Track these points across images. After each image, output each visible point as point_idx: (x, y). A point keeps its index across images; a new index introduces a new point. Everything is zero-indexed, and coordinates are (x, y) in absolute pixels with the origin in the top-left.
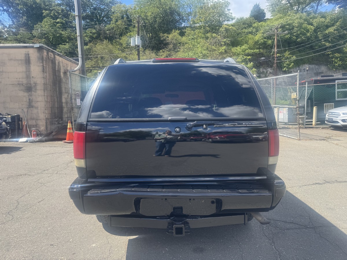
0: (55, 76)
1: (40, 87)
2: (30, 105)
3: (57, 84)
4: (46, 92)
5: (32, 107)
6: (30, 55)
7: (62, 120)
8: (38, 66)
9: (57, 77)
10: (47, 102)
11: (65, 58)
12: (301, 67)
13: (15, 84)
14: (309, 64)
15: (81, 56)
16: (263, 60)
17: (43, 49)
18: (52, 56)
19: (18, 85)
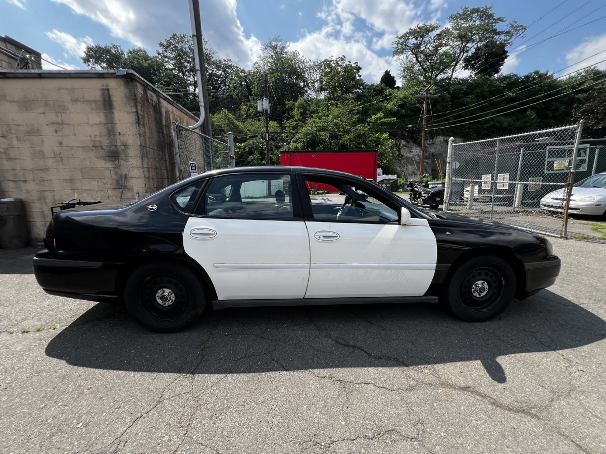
0: (161, 134)
1: (134, 152)
2: (121, 185)
3: (166, 149)
4: (146, 160)
5: (123, 187)
6: (110, 92)
8: (128, 113)
9: (166, 137)
10: (149, 178)
11: (177, 107)
13: (88, 146)
15: (203, 104)
16: (410, 128)
17: (135, 80)
19: (94, 148)
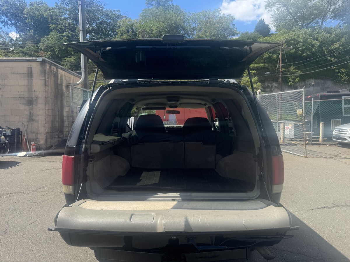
0: (57, 90)
1: (41, 101)
2: (31, 119)
3: (59, 98)
4: (47, 105)
5: (33, 120)
6: (32, 69)
7: (62, 134)
8: (40, 79)
9: (59, 91)
10: (48, 115)
11: (68, 71)
12: (306, 82)
13: (16, 97)
14: (315, 79)
15: (84, 70)
16: (268, 74)
17: (46, 62)
18: (55, 70)
19: (19, 98)
